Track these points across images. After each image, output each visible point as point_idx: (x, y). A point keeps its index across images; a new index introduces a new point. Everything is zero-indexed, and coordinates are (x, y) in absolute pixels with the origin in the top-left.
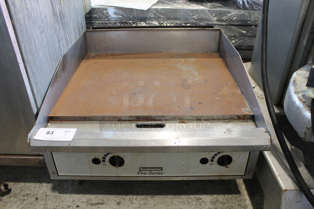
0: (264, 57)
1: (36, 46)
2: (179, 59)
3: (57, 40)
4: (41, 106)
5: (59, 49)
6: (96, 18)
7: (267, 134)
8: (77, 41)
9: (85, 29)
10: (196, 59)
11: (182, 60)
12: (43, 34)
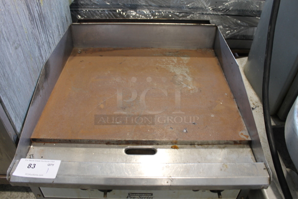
0: (267, 74)
1: (10, 67)
2: (171, 58)
3: (37, 49)
4: (21, 130)
5: (40, 58)
6: (82, 5)
7: (266, 171)
8: (62, 39)
9: (70, 22)
10: (189, 58)
11: (175, 59)
12: (20, 49)
